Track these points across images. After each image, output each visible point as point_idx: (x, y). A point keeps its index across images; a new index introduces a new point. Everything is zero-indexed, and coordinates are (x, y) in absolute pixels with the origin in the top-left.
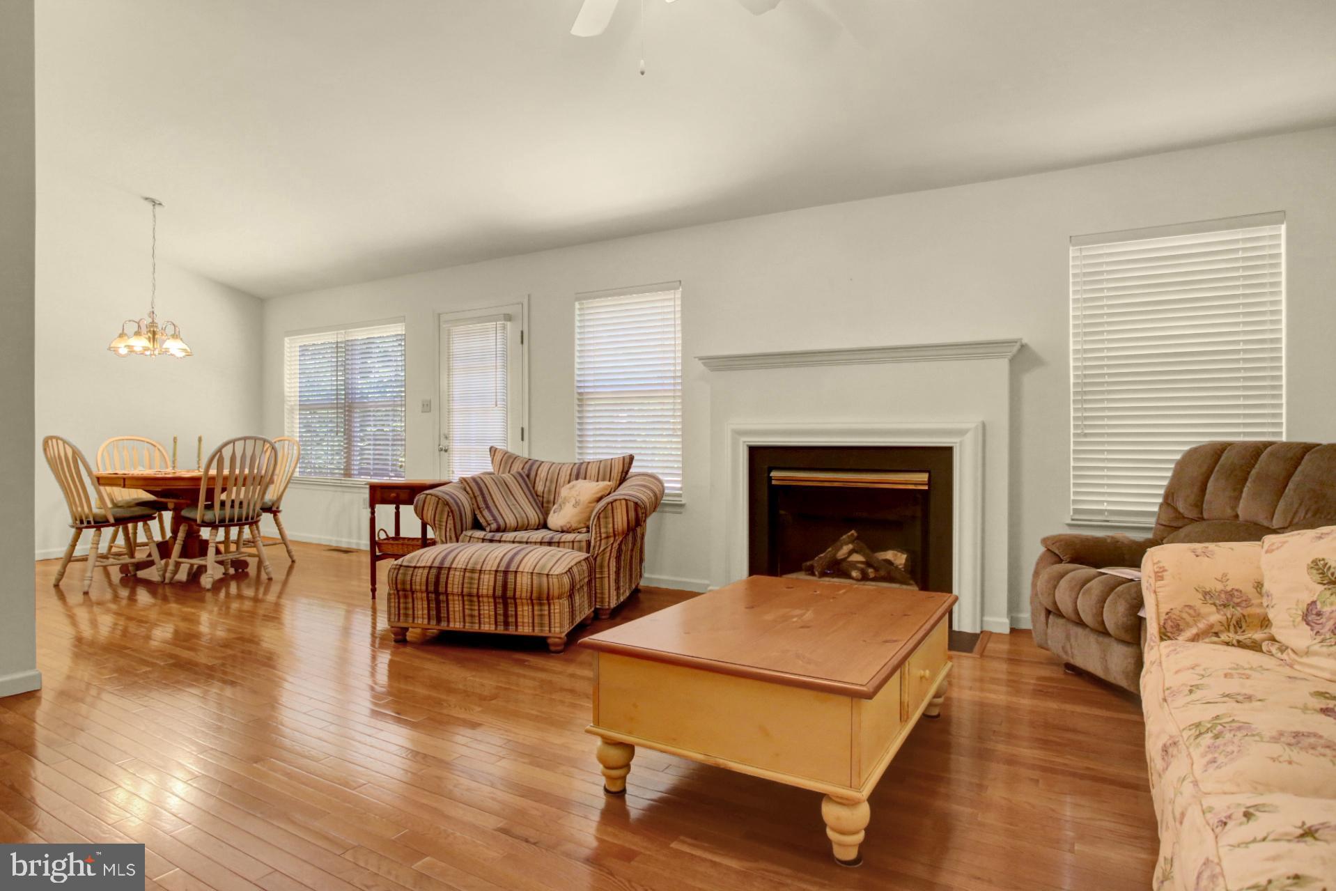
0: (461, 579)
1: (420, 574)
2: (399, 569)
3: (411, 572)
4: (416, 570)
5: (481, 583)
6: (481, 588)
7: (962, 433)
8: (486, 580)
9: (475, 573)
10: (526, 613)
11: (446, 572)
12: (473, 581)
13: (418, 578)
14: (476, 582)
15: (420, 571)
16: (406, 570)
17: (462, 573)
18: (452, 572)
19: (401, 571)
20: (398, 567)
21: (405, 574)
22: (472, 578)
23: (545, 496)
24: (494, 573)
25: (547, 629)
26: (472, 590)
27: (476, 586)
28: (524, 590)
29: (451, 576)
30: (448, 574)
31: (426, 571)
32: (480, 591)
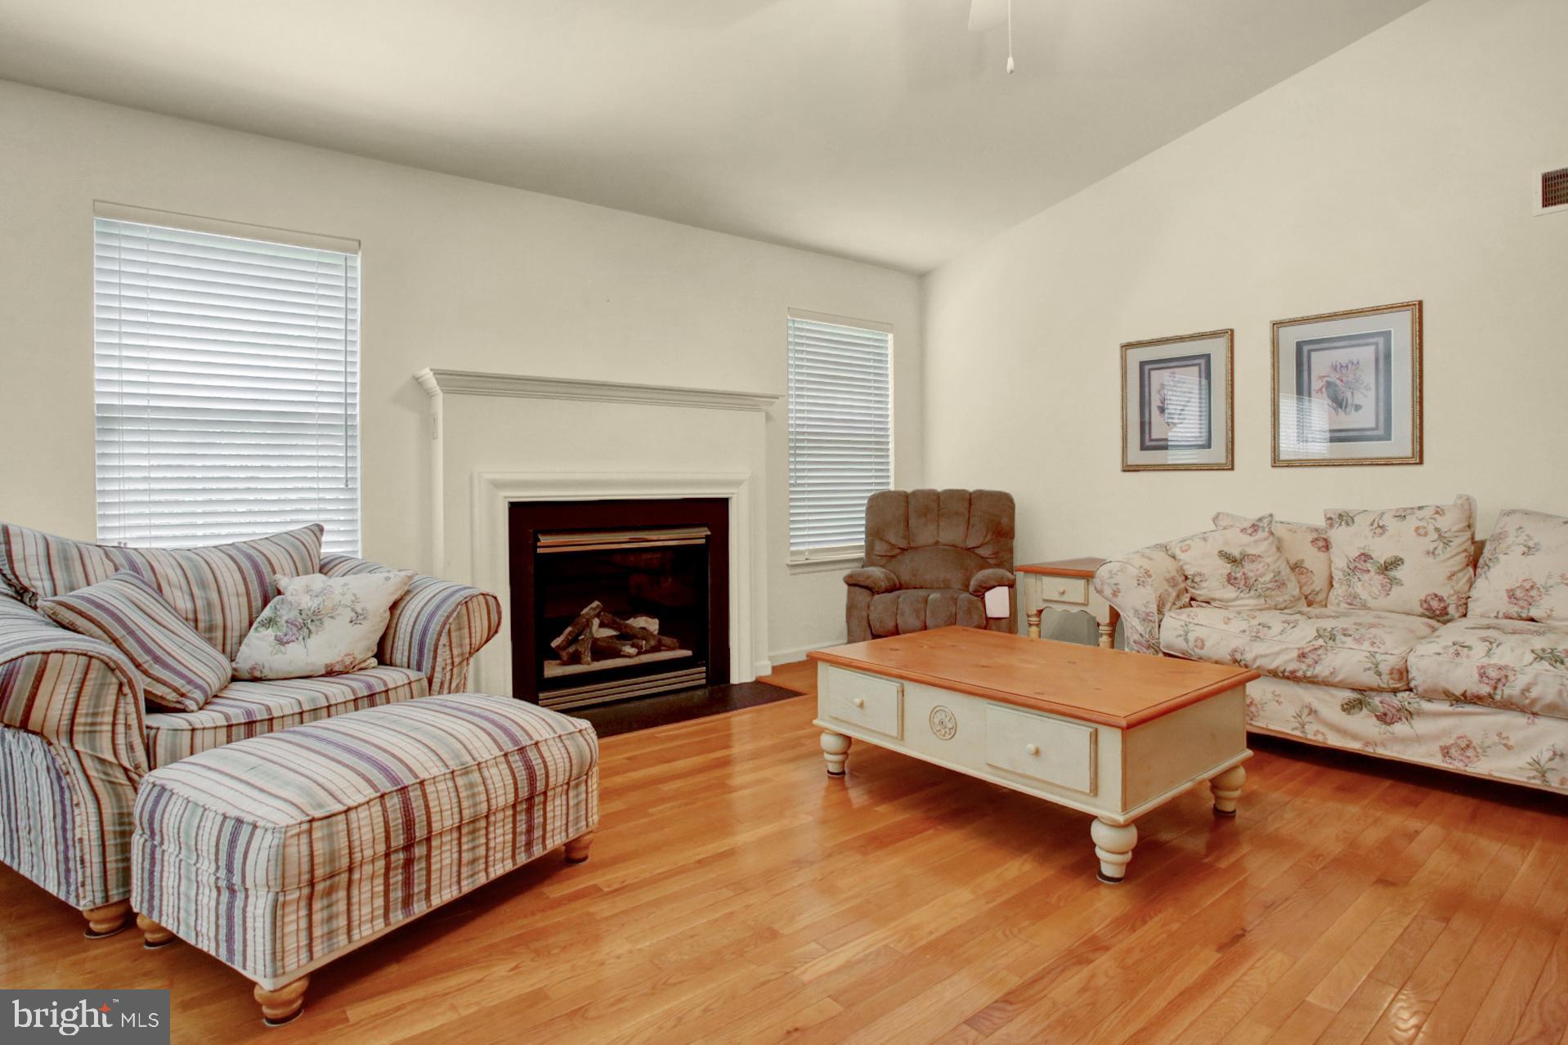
0: (453, 795)
1: (368, 821)
2: (310, 832)
3: (342, 826)
4: (353, 815)
5: (491, 787)
6: (493, 796)
7: (738, 483)
8: (497, 779)
9: (472, 772)
10: (558, 813)
11: (419, 792)
12: (476, 790)
13: (366, 831)
14: (481, 788)
15: (363, 813)
16: (330, 825)
17: (450, 784)
18: (429, 789)
19: (317, 834)
20: (305, 827)
21: (330, 837)
22: (471, 786)
23: (201, 616)
24: (503, 759)
25: (584, 823)
26: (478, 808)
27: (483, 797)
28: (561, 770)
29: (431, 797)
30: (425, 795)
31: (377, 809)
32: (493, 802)
